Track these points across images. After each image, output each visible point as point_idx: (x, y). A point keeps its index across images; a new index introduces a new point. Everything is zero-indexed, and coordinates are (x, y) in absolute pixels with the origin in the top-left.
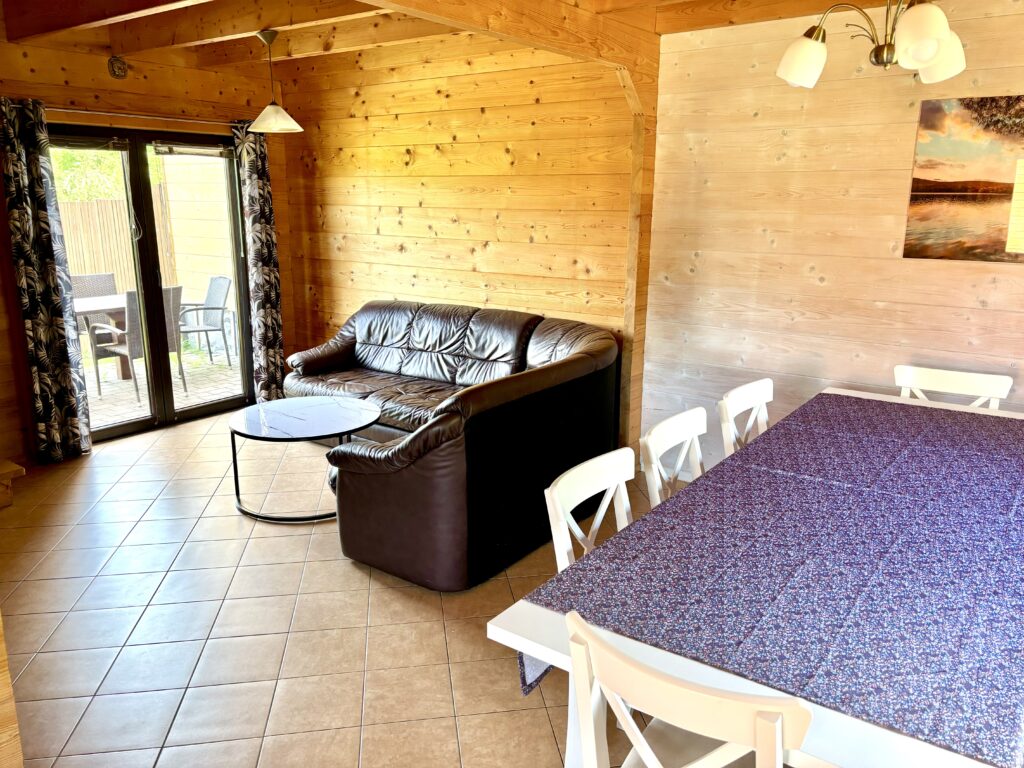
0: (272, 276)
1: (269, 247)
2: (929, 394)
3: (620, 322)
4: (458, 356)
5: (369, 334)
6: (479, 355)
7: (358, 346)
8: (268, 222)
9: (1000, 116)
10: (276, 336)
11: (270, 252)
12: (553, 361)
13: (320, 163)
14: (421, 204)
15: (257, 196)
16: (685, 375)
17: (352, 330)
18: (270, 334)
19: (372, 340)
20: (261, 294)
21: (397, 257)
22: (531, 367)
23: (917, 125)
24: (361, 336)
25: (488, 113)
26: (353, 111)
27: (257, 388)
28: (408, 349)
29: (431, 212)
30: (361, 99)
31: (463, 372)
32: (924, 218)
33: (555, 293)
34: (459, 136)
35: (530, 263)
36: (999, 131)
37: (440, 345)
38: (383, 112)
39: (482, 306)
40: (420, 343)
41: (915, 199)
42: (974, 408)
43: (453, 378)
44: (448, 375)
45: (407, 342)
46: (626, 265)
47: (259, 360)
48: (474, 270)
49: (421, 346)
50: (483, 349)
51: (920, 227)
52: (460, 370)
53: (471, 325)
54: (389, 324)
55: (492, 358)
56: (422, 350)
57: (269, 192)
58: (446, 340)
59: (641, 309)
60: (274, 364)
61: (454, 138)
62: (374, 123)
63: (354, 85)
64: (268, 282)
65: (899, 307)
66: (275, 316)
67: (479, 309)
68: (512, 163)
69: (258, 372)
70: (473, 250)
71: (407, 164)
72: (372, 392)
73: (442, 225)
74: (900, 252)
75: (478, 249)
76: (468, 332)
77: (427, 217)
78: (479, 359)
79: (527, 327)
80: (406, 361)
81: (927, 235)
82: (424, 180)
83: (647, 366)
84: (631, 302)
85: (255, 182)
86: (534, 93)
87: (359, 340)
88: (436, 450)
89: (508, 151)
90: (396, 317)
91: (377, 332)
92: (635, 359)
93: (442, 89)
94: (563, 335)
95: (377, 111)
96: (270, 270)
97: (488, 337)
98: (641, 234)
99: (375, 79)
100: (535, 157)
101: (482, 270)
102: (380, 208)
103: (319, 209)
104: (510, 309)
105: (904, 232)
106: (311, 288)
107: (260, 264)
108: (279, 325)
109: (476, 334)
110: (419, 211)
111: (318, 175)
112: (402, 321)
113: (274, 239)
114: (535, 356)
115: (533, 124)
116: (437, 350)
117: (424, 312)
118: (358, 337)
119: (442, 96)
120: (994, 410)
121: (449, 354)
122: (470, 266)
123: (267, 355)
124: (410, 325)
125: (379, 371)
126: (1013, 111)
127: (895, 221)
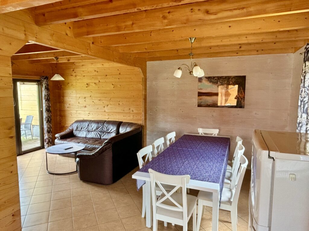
0: (50, 114)
1: (49, 107)
2: (205, 134)
3: (141, 122)
4: (101, 132)
5: (77, 128)
6: (107, 131)
7: (74, 131)
8: (49, 101)
9: (212, 80)
10: (50, 130)
11: (49, 108)
12: (126, 132)
13: (62, 86)
14: (91, 96)
15: (46, 94)
16: (155, 133)
17: (72, 127)
18: (49, 130)
19: (78, 129)
20: (47, 119)
21: (84, 109)
22: (120, 133)
23: (197, 82)
24: (75, 128)
25: (107, 76)
26: (72, 74)
27: (45, 144)
28: (88, 131)
29: (93, 98)
30: (74, 71)
31: (103, 136)
32: (201, 99)
33: (125, 116)
34: (100, 81)
35: (119, 110)
36: (212, 83)
37: (97, 130)
38: (81, 75)
39: (107, 120)
40: (91, 129)
41: (199, 96)
42: (213, 136)
43: (101, 138)
44: (99, 137)
45: (88, 129)
46: (142, 109)
47: (46, 136)
48: (105, 111)
49: (91, 130)
50: (108, 130)
51: (200, 101)
52: (102, 135)
53: (105, 124)
54: (83, 125)
55: (111, 132)
56: (92, 131)
57: (49, 94)
58: (98, 128)
59: (145, 119)
60: (50, 137)
61: (99, 81)
62: (78, 77)
63: (72, 68)
64: (48, 116)
65: (198, 117)
66: (50, 125)
67: (106, 121)
68: (114, 87)
69: (46, 140)
70: (104, 107)
71: (87, 87)
72: (80, 142)
73: (96, 101)
74: (197, 106)
75: (106, 107)
76: (104, 126)
77: (92, 99)
78: (107, 132)
79: (119, 124)
80: (87, 134)
81: (201, 102)
82: (92, 91)
83: (147, 132)
84: (143, 118)
85: (46, 91)
86: (119, 72)
87: (74, 130)
88: (105, 152)
89: (113, 84)
90: (84, 123)
91: (79, 127)
92: (145, 130)
93: (96, 70)
94: (128, 125)
95: (79, 75)
96: (49, 113)
97: (109, 127)
98: (145, 103)
99: (78, 67)
100: (119, 86)
101: (107, 111)
102: (79, 97)
103: (62, 98)
104: (114, 120)
105: (197, 102)
106: (59, 118)
107: (47, 112)
108: (51, 127)
109: (106, 126)
110: (90, 98)
111: (62, 89)
112: (87, 124)
113: (50, 105)
114: (122, 131)
115: (119, 79)
116: (96, 131)
117: (92, 122)
118: (74, 129)
119: (96, 72)
120: (216, 136)
121: (99, 131)
122: (104, 111)
123: (48, 135)
124: (88, 125)
125: (80, 137)
126: (214, 79)
127: (195, 100)
